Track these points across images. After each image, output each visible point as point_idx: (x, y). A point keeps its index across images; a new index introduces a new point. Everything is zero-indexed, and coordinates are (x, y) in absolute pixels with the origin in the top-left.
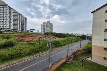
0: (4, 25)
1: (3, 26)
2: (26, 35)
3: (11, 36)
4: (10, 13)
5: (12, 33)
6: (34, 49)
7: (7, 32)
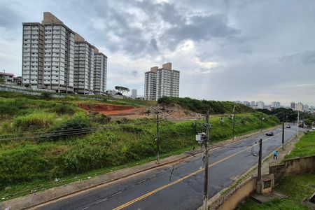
0: (53, 77)
1: (49, 78)
2: (106, 104)
3: (72, 107)
4: (68, 44)
5: (73, 97)
6: (140, 146)
7: (60, 94)
